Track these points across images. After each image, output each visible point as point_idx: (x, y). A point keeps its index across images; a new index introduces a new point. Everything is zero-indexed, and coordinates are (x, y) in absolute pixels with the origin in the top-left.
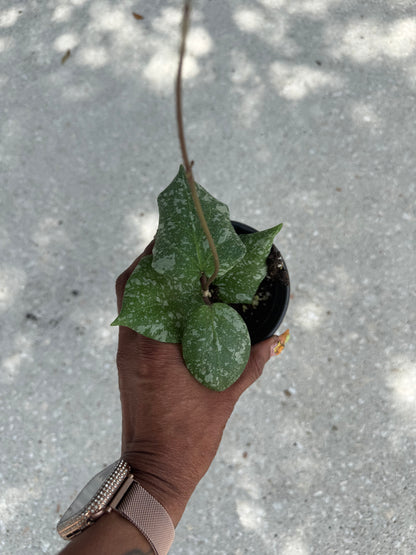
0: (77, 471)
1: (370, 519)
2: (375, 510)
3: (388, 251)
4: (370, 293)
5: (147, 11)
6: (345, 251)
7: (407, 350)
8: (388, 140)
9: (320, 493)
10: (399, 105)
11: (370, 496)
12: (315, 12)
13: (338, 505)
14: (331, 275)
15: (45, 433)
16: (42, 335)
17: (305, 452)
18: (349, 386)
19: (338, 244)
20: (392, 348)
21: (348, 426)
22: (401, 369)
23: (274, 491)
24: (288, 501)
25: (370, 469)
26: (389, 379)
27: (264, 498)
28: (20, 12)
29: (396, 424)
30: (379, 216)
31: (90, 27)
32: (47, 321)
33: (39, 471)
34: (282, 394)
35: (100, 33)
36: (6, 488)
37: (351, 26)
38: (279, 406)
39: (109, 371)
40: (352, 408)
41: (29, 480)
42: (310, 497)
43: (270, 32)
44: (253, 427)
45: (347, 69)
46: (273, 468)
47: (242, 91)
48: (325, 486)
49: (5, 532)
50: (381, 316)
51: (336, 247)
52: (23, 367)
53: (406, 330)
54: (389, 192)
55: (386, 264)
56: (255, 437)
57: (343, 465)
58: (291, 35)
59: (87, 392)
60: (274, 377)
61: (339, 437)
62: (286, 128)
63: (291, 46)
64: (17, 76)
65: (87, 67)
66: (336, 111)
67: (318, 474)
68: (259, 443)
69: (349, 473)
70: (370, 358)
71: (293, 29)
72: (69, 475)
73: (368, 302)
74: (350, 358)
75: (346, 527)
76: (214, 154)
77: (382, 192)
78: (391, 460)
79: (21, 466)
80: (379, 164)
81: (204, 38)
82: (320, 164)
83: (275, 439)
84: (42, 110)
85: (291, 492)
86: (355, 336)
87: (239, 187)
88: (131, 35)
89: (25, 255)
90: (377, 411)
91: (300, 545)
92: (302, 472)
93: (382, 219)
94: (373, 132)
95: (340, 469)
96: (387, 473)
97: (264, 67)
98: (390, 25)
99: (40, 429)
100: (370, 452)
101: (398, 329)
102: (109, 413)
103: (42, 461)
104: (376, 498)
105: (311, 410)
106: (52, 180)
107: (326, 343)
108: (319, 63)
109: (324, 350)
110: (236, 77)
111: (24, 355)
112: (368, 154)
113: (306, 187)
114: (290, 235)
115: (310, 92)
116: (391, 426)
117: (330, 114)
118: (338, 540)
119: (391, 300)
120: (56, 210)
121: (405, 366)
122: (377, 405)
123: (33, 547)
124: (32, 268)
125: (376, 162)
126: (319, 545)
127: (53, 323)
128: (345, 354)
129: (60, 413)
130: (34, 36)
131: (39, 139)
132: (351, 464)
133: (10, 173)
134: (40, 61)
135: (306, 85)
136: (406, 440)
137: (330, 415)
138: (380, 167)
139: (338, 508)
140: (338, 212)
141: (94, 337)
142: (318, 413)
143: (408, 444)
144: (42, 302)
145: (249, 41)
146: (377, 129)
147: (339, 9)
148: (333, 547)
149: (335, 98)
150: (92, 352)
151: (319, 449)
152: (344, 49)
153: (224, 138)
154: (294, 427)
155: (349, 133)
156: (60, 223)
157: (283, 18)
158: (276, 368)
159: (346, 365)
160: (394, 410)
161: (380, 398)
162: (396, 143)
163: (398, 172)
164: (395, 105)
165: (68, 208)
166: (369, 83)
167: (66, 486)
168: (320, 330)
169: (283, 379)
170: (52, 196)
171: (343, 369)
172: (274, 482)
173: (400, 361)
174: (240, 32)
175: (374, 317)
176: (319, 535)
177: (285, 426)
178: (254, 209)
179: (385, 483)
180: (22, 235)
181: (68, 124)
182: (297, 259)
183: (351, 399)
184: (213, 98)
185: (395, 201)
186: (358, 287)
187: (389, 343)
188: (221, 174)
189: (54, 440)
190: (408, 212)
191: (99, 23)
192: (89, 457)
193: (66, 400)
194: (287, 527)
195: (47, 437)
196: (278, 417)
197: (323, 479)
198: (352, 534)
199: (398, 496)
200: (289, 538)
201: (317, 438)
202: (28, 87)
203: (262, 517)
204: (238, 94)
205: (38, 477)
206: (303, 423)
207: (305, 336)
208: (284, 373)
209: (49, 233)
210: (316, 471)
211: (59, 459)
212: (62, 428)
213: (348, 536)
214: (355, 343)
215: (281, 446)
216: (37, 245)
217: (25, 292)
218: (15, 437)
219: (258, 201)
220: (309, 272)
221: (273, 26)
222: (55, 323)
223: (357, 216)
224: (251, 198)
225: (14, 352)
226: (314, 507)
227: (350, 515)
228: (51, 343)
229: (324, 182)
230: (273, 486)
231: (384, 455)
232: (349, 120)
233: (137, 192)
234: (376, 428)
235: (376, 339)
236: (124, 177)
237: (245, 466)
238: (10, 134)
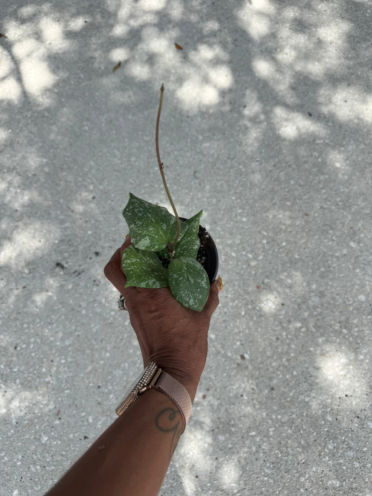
0: (78, 387)
1: (286, 458)
2: (291, 452)
3: (334, 268)
4: (315, 295)
5: (186, 44)
6: (304, 262)
7: (335, 342)
8: (350, 184)
9: (254, 433)
10: (363, 160)
11: (289, 442)
12: (314, 74)
13: (265, 444)
14: (290, 276)
15: (57, 355)
16: (66, 281)
17: (248, 403)
18: (288, 360)
19: (299, 255)
20: (324, 339)
21: (282, 389)
22: (328, 355)
23: (221, 426)
24: (230, 435)
25: (293, 423)
26: (318, 360)
27: (213, 430)
28: (86, 22)
29: (317, 394)
30: (333, 240)
31: (139, 47)
32: (73, 271)
33: (48, 383)
34: (239, 357)
35: (147, 54)
36: (21, 391)
37: (339, 90)
38: (235, 366)
39: (113, 316)
40: (288, 377)
41: (39, 388)
42: (245, 436)
43: (278, 82)
44: (214, 378)
45: (330, 124)
46: (223, 409)
47: (249, 124)
48: (258, 429)
49: (15, 424)
50: (320, 314)
51: (297, 257)
52: (48, 302)
53: (337, 328)
54: (343, 223)
55: (331, 276)
56: (214, 385)
57: (274, 417)
58: (293, 88)
59: (94, 330)
60: (235, 344)
61: (274, 396)
62: (277, 160)
63: (292, 97)
64: (76, 74)
65: (133, 78)
66: (316, 154)
67: (255, 420)
68: (216, 390)
69: (277, 423)
70: (307, 343)
71: (295, 83)
72: (70, 390)
73: (313, 302)
74: (292, 340)
75: (268, 460)
76: (219, 169)
77: (338, 222)
78: (308, 419)
79: (34, 376)
80: (340, 201)
81: (227, 76)
82: (296, 193)
83: (228, 389)
84: (91, 105)
85: (233, 429)
86: (299, 325)
87: (233, 198)
88: (171, 60)
89: (62, 217)
90: (305, 382)
91: (233, 468)
92: (243, 416)
93: (335, 243)
94: (340, 176)
95: (271, 419)
96: (304, 427)
97: (268, 108)
98: (368, 96)
99: (54, 351)
100: (295, 410)
101: (331, 326)
102: (109, 348)
103: (51, 375)
104: (293, 444)
105: (257, 373)
106: (92, 163)
107: (277, 326)
108: (310, 115)
109: (274, 330)
110: (246, 112)
111: (50, 294)
112: (334, 192)
113: (283, 207)
114: (265, 241)
115: (300, 135)
116: (313, 395)
117: (312, 155)
118: (261, 469)
119: (330, 304)
120: (91, 187)
121: (331, 353)
122: (306, 378)
123: (35, 438)
124: (66, 228)
125: (338, 199)
126: (246, 470)
127: (77, 274)
128: (289, 336)
129: (71, 342)
130: (94, 44)
131: (86, 128)
132: (279, 417)
133: (59, 151)
134: (96, 65)
135: (298, 128)
136: (321, 406)
137: (271, 379)
138: (340, 203)
139: (265, 446)
140: (304, 231)
141: (106, 290)
142: (262, 376)
143: (323, 410)
144: (70, 255)
145: (261, 86)
146: (343, 174)
147: (333, 75)
148: (256, 474)
149: (317, 144)
150: (103, 301)
151: (259, 402)
152: (332, 107)
153: (228, 158)
154: (243, 383)
155: (323, 174)
156: (94, 198)
157: (290, 73)
158: (238, 338)
159: (289, 345)
160: (317, 384)
161: (309, 373)
162: (355, 188)
163: (353, 209)
164: (360, 159)
165: (101, 187)
166: (344, 138)
167: (67, 396)
168: (275, 316)
169: (241, 347)
170: (90, 176)
171: (286, 347)
172: (223, 420)
173: (328, 349)
174: (255, 77)
175: (315, 313)
176: (248, 463)
177: (237, 380)
178: (242, 216)
179: (301, 434)
180: (62, 201)
181: (111, 121)
182: (266, 260)
183: (288, 370)
184: (226, 125)
185: (346, 231)
186: (307, 289)
187: (322, 335)
188: (222, 186)
189: (63, 361)
190: (354, 241)
191: (147, 45)
192: (88, 378)
193: (77, 333)
194: (226, 453)
195: (58, 358)
196: (233, 373)
197: (257, 424)
198: (271, 466)
199: (309, 445)
200: (226, 462)
201: (258, 394)
202: (84, 84)
203: (209, 444)
204: (245, 125)
205: (47, 387)
206: (250, 381)
207: (263, 319)
208: (243, 342)
209: (83, 204)
210: (253, 417)
211: (65, 376)
212: (71, 354)
213: (268, 468)
214: (298, 330)
215: (231, 395)
216: (73, 211)
217: (58, 245)
218: (33, 354)
219: (246, 211)
220: (274, 271)
221: (281, 78)
222: (78, 273)
223: (317, 237)
224: (241, 208)
225: (42, 290)
226: (247, 442)
227: (272, 453)
228: (72, 288)
229: (297, 207)
230: (221, 422)
231: (305, 414)
232: (324, 163)
233: (156, 186)
234: (302, 394)
235: (314, 330)
236: (148, 173)
237: (203, 405)
238: (63, 120)
